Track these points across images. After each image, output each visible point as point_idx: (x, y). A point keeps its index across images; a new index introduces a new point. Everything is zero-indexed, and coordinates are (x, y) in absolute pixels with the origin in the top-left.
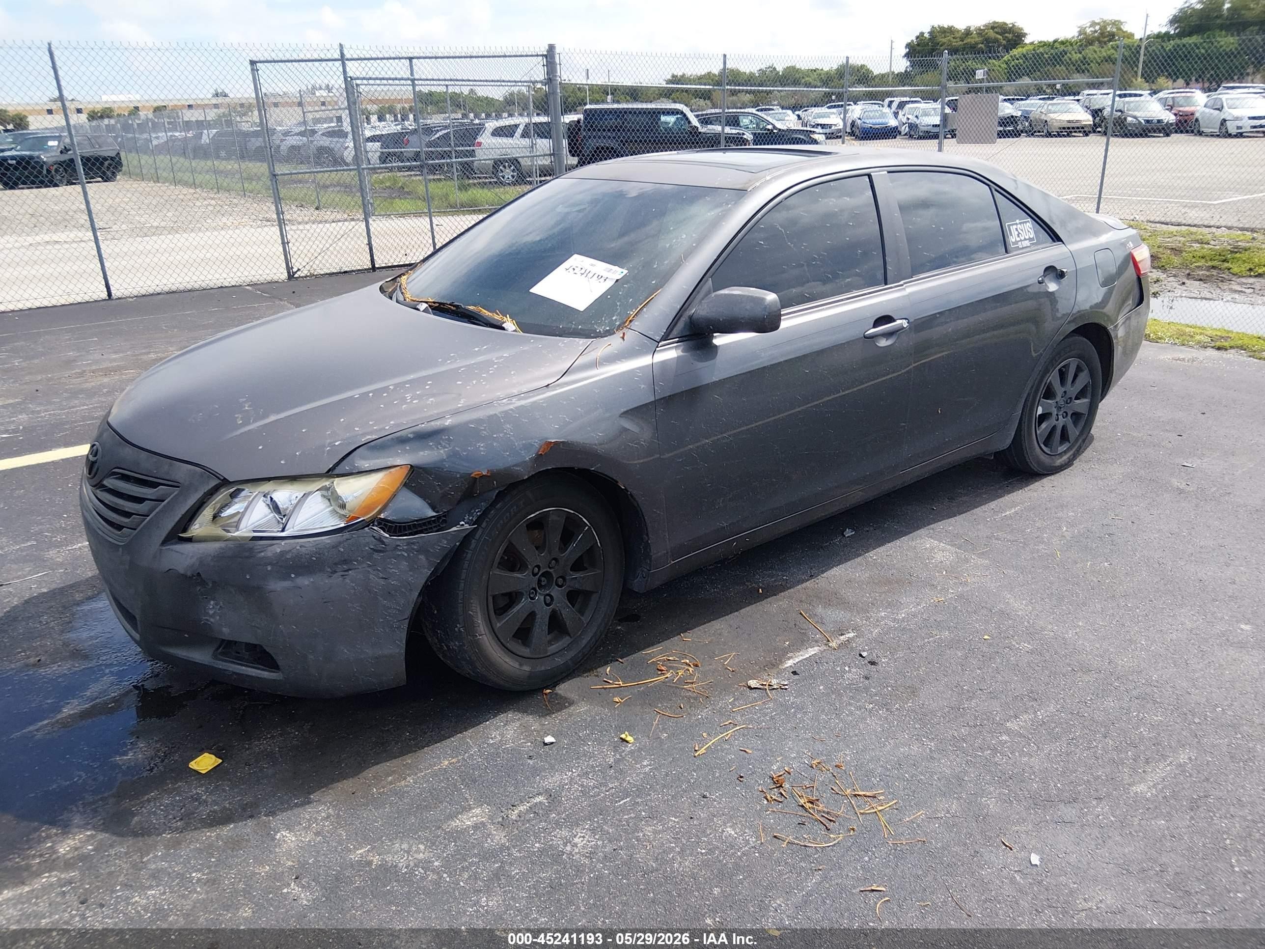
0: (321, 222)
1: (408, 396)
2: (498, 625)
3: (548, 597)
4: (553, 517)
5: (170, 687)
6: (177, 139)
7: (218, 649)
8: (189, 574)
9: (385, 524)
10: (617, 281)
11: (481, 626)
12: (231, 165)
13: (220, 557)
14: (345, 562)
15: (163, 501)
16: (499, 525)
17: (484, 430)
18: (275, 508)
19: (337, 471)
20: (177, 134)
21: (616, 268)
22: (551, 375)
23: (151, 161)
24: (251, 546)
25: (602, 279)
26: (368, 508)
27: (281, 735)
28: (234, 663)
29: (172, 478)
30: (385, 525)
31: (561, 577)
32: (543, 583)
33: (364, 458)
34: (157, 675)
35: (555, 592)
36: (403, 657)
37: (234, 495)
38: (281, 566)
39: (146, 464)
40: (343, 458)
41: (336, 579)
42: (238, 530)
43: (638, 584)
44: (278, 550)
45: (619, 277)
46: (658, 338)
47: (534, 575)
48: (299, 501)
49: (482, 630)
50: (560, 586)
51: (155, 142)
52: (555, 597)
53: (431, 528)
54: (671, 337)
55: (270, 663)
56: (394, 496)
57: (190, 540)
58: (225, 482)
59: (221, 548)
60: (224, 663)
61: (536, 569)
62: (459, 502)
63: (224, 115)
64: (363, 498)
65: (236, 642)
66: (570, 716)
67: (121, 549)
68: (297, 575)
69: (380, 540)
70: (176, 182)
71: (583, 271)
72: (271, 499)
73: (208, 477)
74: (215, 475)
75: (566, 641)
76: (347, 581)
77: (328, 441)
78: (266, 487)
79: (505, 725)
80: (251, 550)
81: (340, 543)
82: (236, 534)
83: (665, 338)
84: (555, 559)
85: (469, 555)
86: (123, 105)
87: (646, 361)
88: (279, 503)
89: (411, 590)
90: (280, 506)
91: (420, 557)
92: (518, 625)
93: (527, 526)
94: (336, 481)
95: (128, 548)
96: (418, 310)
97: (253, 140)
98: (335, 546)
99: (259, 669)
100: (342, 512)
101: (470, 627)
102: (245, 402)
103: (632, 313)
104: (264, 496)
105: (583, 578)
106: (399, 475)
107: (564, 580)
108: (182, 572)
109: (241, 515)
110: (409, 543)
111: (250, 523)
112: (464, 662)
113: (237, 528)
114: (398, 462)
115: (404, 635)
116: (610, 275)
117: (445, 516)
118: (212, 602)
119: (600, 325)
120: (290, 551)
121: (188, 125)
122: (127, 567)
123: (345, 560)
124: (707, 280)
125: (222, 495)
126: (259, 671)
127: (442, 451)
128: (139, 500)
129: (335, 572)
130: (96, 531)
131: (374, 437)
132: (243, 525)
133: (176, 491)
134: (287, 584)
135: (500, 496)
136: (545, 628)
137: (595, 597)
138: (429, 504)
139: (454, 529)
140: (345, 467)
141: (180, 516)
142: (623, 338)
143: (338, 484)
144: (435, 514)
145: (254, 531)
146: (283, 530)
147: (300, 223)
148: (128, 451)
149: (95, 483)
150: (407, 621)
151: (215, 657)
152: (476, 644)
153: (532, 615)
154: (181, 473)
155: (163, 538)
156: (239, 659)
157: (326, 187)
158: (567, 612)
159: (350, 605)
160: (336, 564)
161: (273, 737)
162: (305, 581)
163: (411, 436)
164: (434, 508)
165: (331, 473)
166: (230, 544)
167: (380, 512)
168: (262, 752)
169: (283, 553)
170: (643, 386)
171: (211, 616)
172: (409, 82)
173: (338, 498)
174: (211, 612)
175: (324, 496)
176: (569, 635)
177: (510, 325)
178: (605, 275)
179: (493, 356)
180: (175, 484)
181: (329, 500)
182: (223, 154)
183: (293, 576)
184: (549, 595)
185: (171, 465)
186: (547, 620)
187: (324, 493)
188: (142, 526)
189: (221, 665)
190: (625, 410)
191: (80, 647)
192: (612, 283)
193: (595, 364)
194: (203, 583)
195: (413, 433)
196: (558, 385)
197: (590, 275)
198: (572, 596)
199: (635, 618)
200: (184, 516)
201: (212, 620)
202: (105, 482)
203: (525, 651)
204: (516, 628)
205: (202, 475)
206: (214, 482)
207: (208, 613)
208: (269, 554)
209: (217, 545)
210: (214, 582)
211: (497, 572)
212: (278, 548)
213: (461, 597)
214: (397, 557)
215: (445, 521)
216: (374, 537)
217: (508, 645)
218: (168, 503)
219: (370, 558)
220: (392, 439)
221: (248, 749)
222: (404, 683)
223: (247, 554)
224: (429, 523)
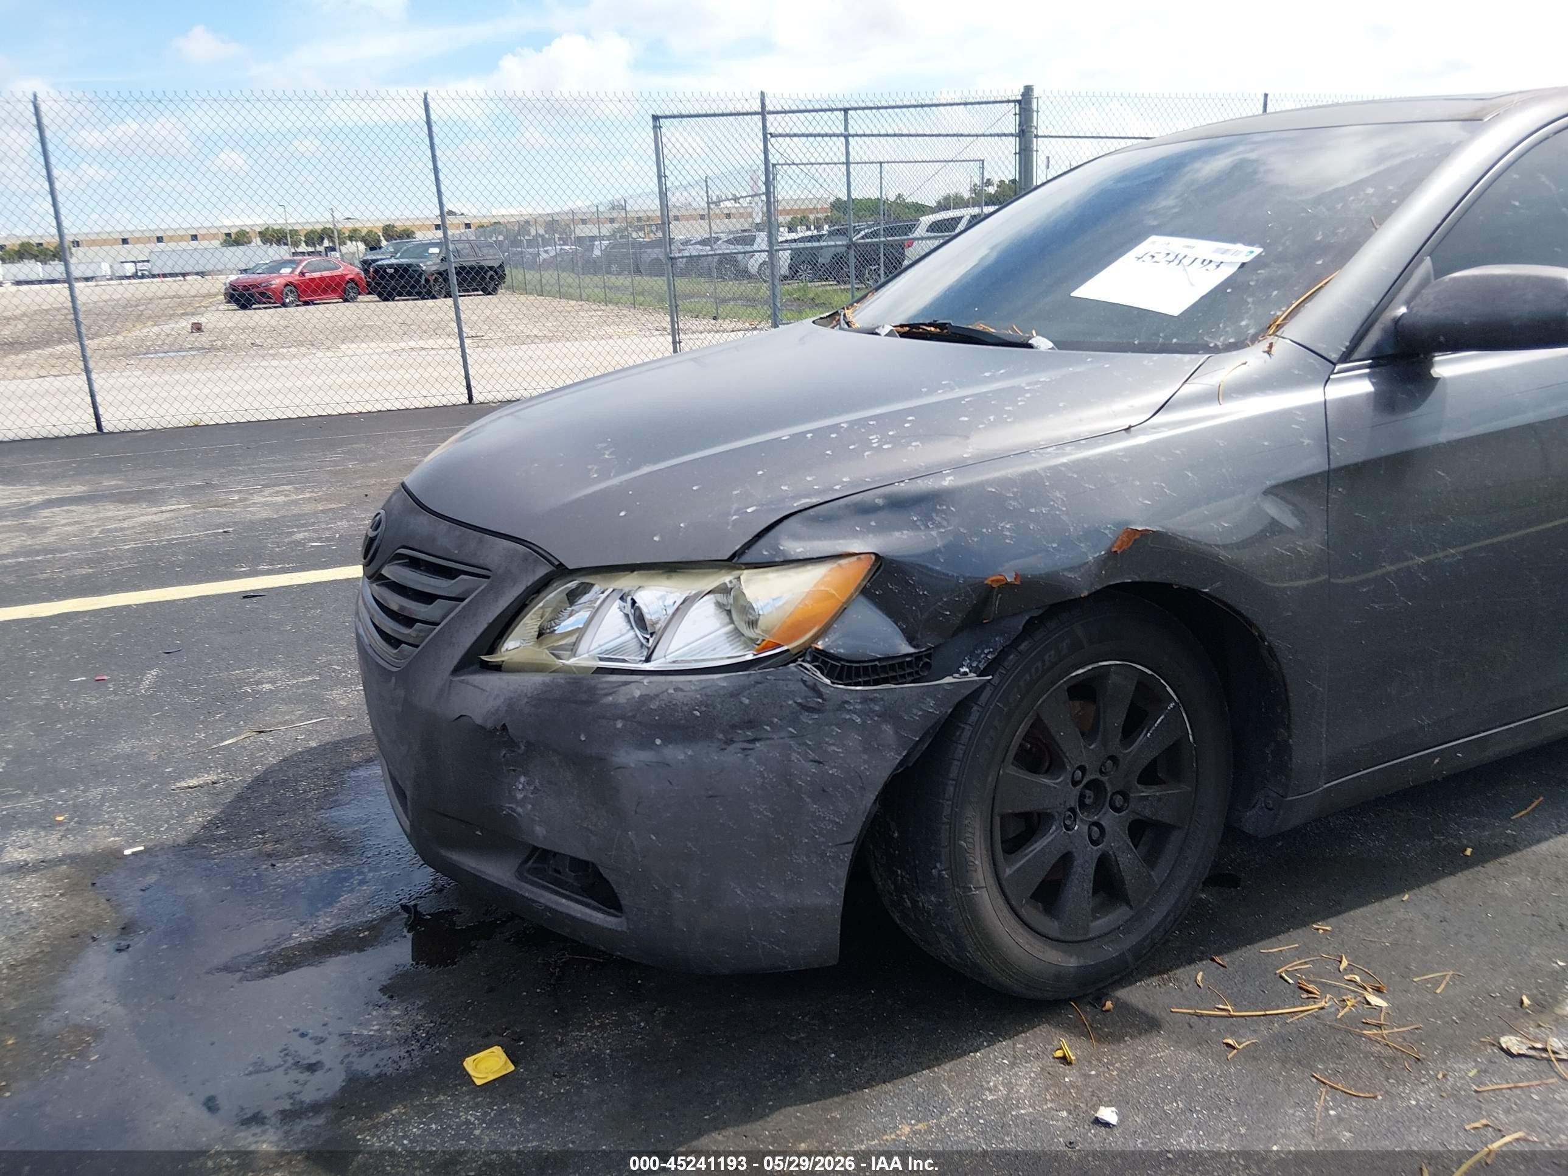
0: (718, 331)
1: (874, 439)
2: (1008, 872)
3: (1095, 829)
4: (1114, 679)
5: (454, 912)
6: (567, 253)
7: (526, 861)
8: (489, 725)
9: (824, 660)
10: (1243, 265)
11: (981, 873)
12: (623, 281)
13: (541, 699)
14: (751, 724)
15: (463, 600)
16: (1022, 683)
17: (1014, 499)
18: (639, 620)
19: (747, 558)
20: (567, 247)
21: (1239, 246)
22: (1135, 411)
23: (538, 276)
24: (593, 682)
25: (1213, 265)
26: (795, 628)
27: (617, 1024)
28: (547, 889)
29: (480, 562)
30: (824, 663)
31: (1118, 793)
32: (1088, 801)
33: (796, 537)
34: (440, 891)
35: (1109, 819)
36: (838, 916)
37: (572, 597)
38: (640, 723)
39: (445, 540)
40: (759, 536)
41: (732, 756)
42: (574, 656)
43: (1252, 820)
44: (637, 693)
45: (1246, 260)
46: (1334, 356)
47: (1075, 783)
48: (678, 609)
49: (981, 877)
50: (1117, 810)
51: (544, 256)
52: (1108, 830)
53: (903, 676)
54: (1356, 356)
55: (610, 901)
56: (843, 610)
57: (497, 668)
58: (561, 572)
59: (544, 683)
60: (535, 889)
61: (1079, 773)
62: (955, 634)
63: (620, 230)
64: (790, 609)
65: (555, 854)
66: (1140, 1062)
67: (393, 679)
68: (667, 741)
69: (815, 689)
70: (562, 296)
71: (1171, 258)
72: (634, 602)
73: (536, 561)
74: (546, 557)
75: (1120, 914)
76: (752, 760)
77: (735, 506)
78: (625, 582)
79: (1013, 1065)
80: (592, 690)
81: (744, 688)
82: (572, 661)
83: (1346, 357)
84: (1113, 758)
85: (967, 734)
86: (513, 220)
87: (1311, 396)
88: (645, 610)
89: (863, 788)
90: (647, 617)
91: (884, 727)
92: (1043, 874)
93: (1068, 690)
94: (745, 574)
95: (404, 676)
96: (877, 334)
97: (649, 250)
98: (735, 694)
99: (587, 905)
100: (749, 633)
101: (960, 869)
102: (605, 448)
103: (1281, 314)
104: (622, 598)
105: (1160, 799)
106: (854, 572)
107: (1126, 798)
108: (479, 721)
109: (580, 632)
110: (865, 699)
111: (595, 645)
112: (942, 936)
113: (573, 649)
114: (856, 546)
115: (843, 873)
116: (1226, 258)
117: (929, 656)
118: (522, 779)
119: (1214, 336)
120: (657, 695)
121: (579, 240)
122: (399, 708)
123: (750, 721)
124: (1422, 261)
125: (555, 594)
126: (588, 911)
127: (934, 533)
128: (428, 598)
129: (730, 742)
130: (366, 652)
131: (815, 500)
132: (583, 648)
133: (485, 583)
134: (645, 756)
135: (1030, 627)
136: (1088, 886)
137: (1176, 837)
138: (902, 630)
139: (948, 680)
140: (762, 550)
141: (485, 626)
142: (1269, 352)
143: (747, 581)
144: (912, 650)
145: (601, 659)
146: (648, 660)
147: (693, 332)
148: (424, 519)
149: (370, 574)
150: (852, 846)
151: (520, 875)
152: (968, 906)
153: (1066, 860)
154: (495, 553)
155: (455, 662)
156: (558, 884)
157: (725, 301)
158: (1127, 860)
159: (752, 806)
160: (734, 727)
161: (603, 1026)
162: (677, 754)
163: (880, 501)
164: (911, 640)
165: (736, 561)
166: (560, 678)
167: (816, 638)
168: (584, 1053)
169: (645, 699)
170: (1307, 441)
171: (517, 802)
172: (842, 139)
173: (746, 609)
174: (520, 796)
175: (719, 605)
176: (1128, 903)
177: (1042, 343)
178: (1217, 258)
179: (1021, 381)
180: (482, 573)
181: (729, 612)
182: (614, 268)
183: (658, 742)
184: (1096, 824)
185: (481, 541)
186: (1091, 871)
187: (721, 598)
188: (427, 640)
189: (529, 891)
190: (1273, 482)
191: (341, 833)
192: (1233, 269)
193: (1217, 395)
194: (512, 744)
195: (885, 497)
196: (1145, 429)
197: (1186, 262)
198: (1137, 829)
199: (1232, 881)
200: (491, 626)
201: (520, 810)
202: (385, 572)
203: (1051, 926)
204: (1039, 880)
205: (525, 559)
206: (543, 570)
207: (515, 797)
208: (622, 700)
209: (538, 679)
210: (529, 744)
211: (1012, 771)
212: (637, 689)
213: (947, 811)
214: (843, 724)
215: (927, 666)
216: (804, 682)
217: (1023, 912)
218: (470, 602)
219: (794, 721)
220: (847, 506)
221: (561, 1044)
222: (834, 962)
223: (584, 697)
224: (901, 665)
